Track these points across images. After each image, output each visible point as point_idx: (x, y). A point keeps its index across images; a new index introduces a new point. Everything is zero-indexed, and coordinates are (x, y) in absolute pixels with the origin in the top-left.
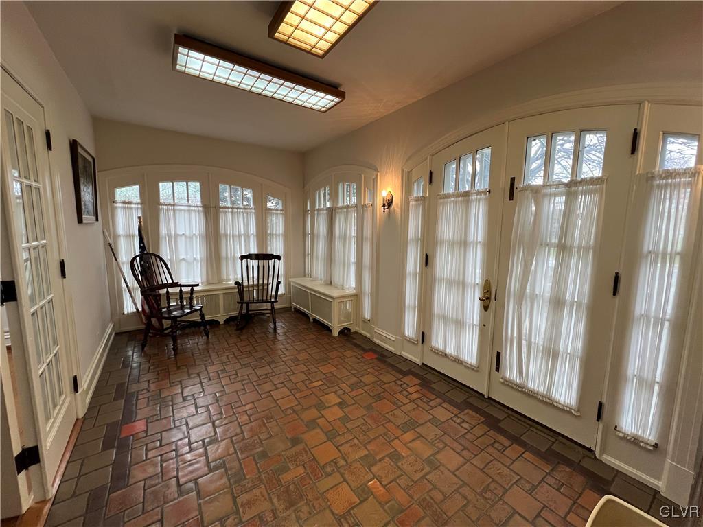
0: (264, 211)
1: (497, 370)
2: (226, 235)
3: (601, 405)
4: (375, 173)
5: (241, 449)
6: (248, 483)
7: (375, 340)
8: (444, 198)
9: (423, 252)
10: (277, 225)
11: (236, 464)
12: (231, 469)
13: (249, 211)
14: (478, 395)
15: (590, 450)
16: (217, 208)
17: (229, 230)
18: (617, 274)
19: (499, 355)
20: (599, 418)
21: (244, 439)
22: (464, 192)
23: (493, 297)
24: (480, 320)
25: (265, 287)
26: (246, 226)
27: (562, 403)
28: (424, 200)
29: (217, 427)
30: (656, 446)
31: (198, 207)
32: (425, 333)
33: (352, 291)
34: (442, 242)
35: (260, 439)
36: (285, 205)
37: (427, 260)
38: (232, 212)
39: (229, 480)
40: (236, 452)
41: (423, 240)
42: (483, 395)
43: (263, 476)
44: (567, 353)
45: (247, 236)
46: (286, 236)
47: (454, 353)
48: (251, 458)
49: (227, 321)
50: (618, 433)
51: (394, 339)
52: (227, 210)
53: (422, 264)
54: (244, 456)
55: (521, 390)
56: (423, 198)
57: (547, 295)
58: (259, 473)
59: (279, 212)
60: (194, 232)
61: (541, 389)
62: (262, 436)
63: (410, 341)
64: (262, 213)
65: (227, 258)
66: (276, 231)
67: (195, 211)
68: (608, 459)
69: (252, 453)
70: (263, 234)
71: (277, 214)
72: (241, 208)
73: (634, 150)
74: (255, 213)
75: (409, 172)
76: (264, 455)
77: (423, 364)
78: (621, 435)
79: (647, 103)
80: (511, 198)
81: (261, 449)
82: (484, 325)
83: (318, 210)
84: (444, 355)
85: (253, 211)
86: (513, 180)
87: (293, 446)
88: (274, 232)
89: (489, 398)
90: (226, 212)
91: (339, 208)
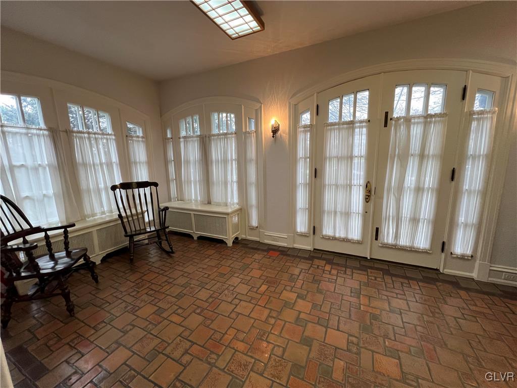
0: (125, 138)
1: (376, 239)
2: (85, 165)
3: (444, 243)
4: (260, 105)
7: (266, 241)
8: (331, 126)
9: (312, 167)
10: (139, 152)
13: (108, 137)
14: (363, 259)
15: (437, 270)
16: (69, 132)
17: (89, 159)
18: (454, 168)
19: (377, 229)
20: (443, 250)
22: (349, 121)
23: (373, 193)
24: (363, 210)
25: (140, 216)
26: (108, 154)
27: (421, 248)
28: (312, 127)
30: (472, 256)
31: (41, 129)
32: (315, 227)
33: (237, 207)
34: (330, 158)
36: (145, 132)
37: (316, 173)
38: (89, 138)
41: (311, 158)
42: (367, 258)
44: (425, 219)
45: (109, 164)
46: (149, 163)
47: (343, 235)
49: (104, 260)
50: (453, 255)
51: (286, 237)
52: (83, 135)
53: (312, 175)
55: (395, 247)
56: (311, 126)
57: (413, 186)
59: (140, 139)
60: (39, 163)
61: (408, 244)
63: (302, 235)
64: (123, 139)
65: (89, 191)
66: (139, 158)
67: (38, 135)
68: (448, 271)
70: (126, 162)
71: (139, 141)
72: (99, 134)
73: (464, 97)
74: (115, 140)
75: (295, 105)
77: (314, 249)
78: (455, 256)
79: (471, 71)
80: (386, 125)
82: (366, 212)
83: (185, 137)
84: (334, 239)
85: (113, 137)
86: (387, 113)
87: (310, 347)
88: (138, 160)
89: (371, 259)
90: (81, 138)
91: (214, 135)
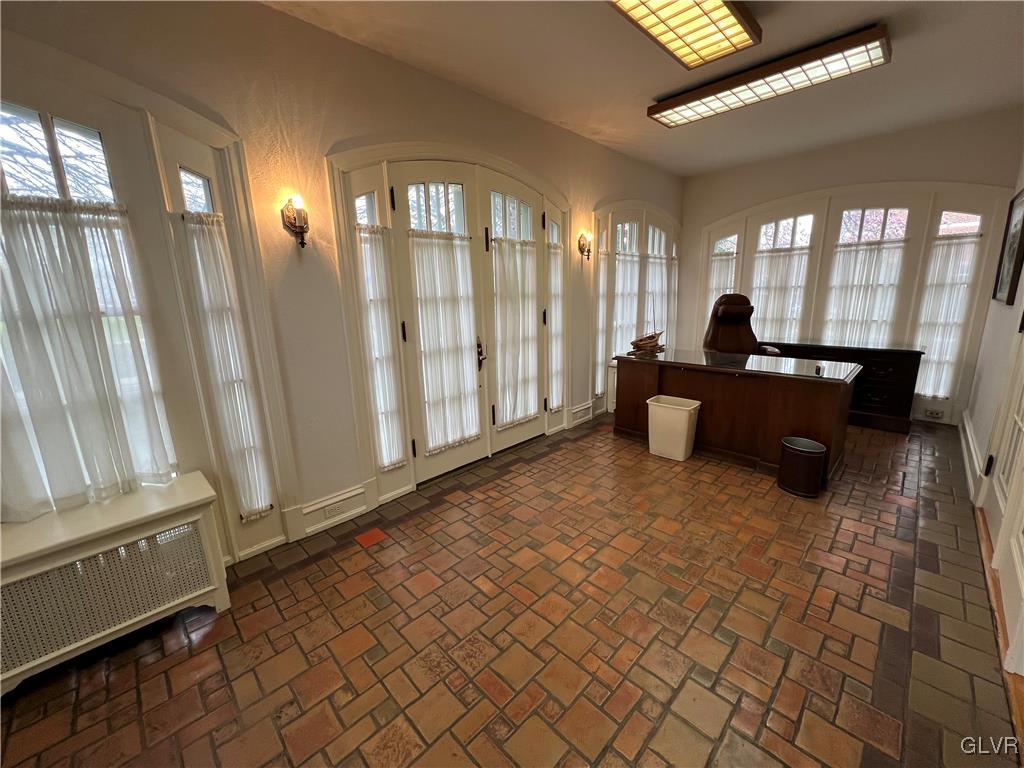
1: (494, 423)
3: (546, 401)
5: (684, 622)
6: (714, 591)
7: (310, 530)
9: (396, 320)
11: (704, 614)
12: (715, 616)
14: (484, 461)
15: (544, 434)
18: (545, 310)
19: (493, 407)
20: (546, 409)
21: (664, 629)
22: (444, 234)
27: (533, 414)
28: (386, 234)
29: (673, 689)
30: (562, 406)
32: (416, 440)
34: (423, 302)
35: (651, 609)
37: (404, 332)
39: (728, 610)
40: (691, 626)
41: (391, 300)
42: (488, 457)
43: (695, 582)
47: (457, 437)
48: (684, 604)
50: (552, 411)
53: (397, 338)
54: (689, 613)
55: (513, 425)
56: (384, 231)
58: (694, 587)
62: (644, 608)
63: (397, 468)
68: (551, 431)
69: (678, 607)
73: (544, 225)
75: (344, 173)
76: (670, 593)
77: (418, 485)
79: (545, 197)
80: (487, 250)
81: (665, 600)
82: (480, 386)
84: (448, 448)
86: (486, 231)
87: (638, 571)
89: (492, 456)
